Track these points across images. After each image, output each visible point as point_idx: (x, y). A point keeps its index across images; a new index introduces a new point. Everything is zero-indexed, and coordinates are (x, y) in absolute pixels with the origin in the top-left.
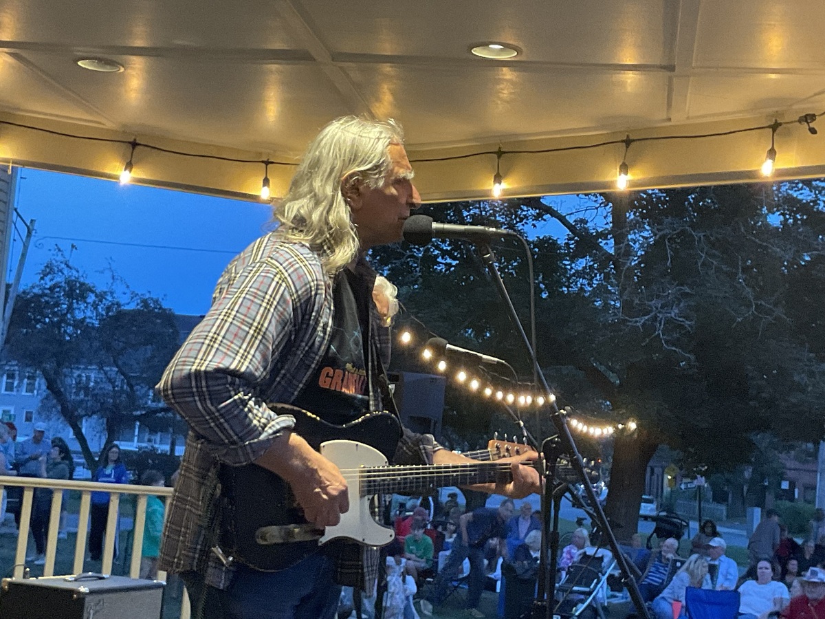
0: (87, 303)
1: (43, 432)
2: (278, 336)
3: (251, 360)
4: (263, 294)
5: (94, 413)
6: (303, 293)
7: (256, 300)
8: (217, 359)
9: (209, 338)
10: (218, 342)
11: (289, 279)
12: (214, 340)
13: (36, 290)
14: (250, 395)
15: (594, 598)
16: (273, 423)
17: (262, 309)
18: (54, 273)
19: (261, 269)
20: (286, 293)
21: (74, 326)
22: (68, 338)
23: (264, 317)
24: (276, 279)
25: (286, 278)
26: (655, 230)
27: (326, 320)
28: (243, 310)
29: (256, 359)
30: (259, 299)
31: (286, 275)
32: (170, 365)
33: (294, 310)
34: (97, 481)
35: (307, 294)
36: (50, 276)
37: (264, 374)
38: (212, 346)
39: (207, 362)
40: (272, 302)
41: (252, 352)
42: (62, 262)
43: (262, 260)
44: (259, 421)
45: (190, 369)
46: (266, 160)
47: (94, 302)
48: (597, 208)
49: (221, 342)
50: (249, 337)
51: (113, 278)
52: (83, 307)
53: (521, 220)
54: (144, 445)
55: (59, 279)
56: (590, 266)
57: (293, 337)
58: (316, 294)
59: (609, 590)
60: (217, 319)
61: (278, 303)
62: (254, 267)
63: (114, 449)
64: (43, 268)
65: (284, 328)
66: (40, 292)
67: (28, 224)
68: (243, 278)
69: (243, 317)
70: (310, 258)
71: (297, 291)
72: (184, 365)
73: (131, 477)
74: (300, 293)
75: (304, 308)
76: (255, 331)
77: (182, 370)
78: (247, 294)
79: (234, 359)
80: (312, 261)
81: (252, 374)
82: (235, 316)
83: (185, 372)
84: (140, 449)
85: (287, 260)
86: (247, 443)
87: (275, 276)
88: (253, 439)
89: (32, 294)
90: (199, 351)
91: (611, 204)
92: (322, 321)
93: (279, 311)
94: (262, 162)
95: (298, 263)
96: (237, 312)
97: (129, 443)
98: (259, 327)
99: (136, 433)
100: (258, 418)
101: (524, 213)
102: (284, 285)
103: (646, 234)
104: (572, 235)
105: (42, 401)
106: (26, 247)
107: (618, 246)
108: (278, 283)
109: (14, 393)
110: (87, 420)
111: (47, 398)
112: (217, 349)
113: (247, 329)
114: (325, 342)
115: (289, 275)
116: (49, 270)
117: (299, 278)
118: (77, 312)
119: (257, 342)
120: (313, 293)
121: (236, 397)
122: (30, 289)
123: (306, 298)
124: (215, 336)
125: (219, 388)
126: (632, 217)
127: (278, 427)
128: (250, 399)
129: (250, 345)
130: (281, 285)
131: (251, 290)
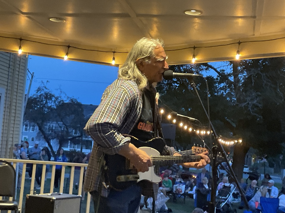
0: (52, 101)
1: (38, 145)
2: (125, 112)
3: (116, 119)
4: (119, 98)
5: (55, 138)
6: (133, 97)
7: (117, 100)
8: (105, 119)
9: (102, 112)
10: (105, 113)
11: (128, 92)
12: (103, 113)
13: (35, 97)
14: (116, 131)
15: (228, 201)
16: (123, 140)
17: (119, 102)
18: (41, 90)
19: (118, 89)
20: (127, 97)
21: (48, 109)
22: (46, 113)
23: (120, 105)
24: (124, 93)
25: (127, 92)
26: (248, 73)
27: (140, 106)
28: (113, 103)
29: (118, 119)
30: (118, 99)
31: (127, 91)
32: (88, 121)
33: (130, 103)
34: (56, 161)
35: (134, 98)
36: (39, 92)
37: (120, 124)
38: (103, 115)
39: (101, 120)
40: (123, 100)
41: (116, 117)
42: (44, 87)
43: (118, 87)
44: (119, 139)
45: (96, 123)
46: (114, 51)
47: (55, 100)
48: (227, 66)
49: (106, 113)
50: (115, 112)
51: (61, 92)
52: (51, 102)
53: (201, 70)
54: (72, 149)
55: (43, 92)
56: (225, 86)
57: (129, 112)
58: (137, 98)
59: (233, 198)
60: (104, 106)
61: (124, 100)
62: (116, 89)
63: (62, 150)
64: (37, 89)
65: (126, 109)
66: (36, 97)
67: (32, 74)
68: (112, 93)
69: (113, 105)
70: (135, 85)
71: (131, 97)
72: (94, 121)
73: (68, 160)
74: (132, 97)
75: (133, 102)
76: (117, 110)
77: (93, 123)
78: (114, 97)
79: (110, 119)
80: (135, 86)
81: (116, 124)
82: (110, 105)
83: (94, 124)
84: (70, 150)
85: (127, 86)
86: (115, 147)
87: (123, 91)
88: (117, 145)
89: (33, 98)
90: (99, 116)
91: (232, 64)
92: (139, 106)
93: (125, 103)
94: (113, 52)
95: (131, 87)
96: (111, 103)
97: (67, 148)
98: (118, 108)
99: (69, 144)
100: (118, 138)
101: (202, 68)
102: (126, 94)
103: (245, 74)
104: (219, 75)
105: (37, 134)
106: (31, 81)
107: (235, 79)
108: (124, 94)
109: (28, 131)
110: (52, 141)
111: (39, 133)
112: (105, 116)
113: (114, 109)
114: (140, 114)
115: (128, 91)
116: (39, 90)
117: (131, 92)
118: (48, 103)
119: (118, 114)
120: (136, 97)
121: (111, 132)
122: (33, 96)
123: (133, 99)
124: (104, 111)
125: (106, 129)
126: (240, 69)
127: (125, 141)
128: (116, 132)
129: (116, 114)
130: (125, 94)
131: (115, 96)
